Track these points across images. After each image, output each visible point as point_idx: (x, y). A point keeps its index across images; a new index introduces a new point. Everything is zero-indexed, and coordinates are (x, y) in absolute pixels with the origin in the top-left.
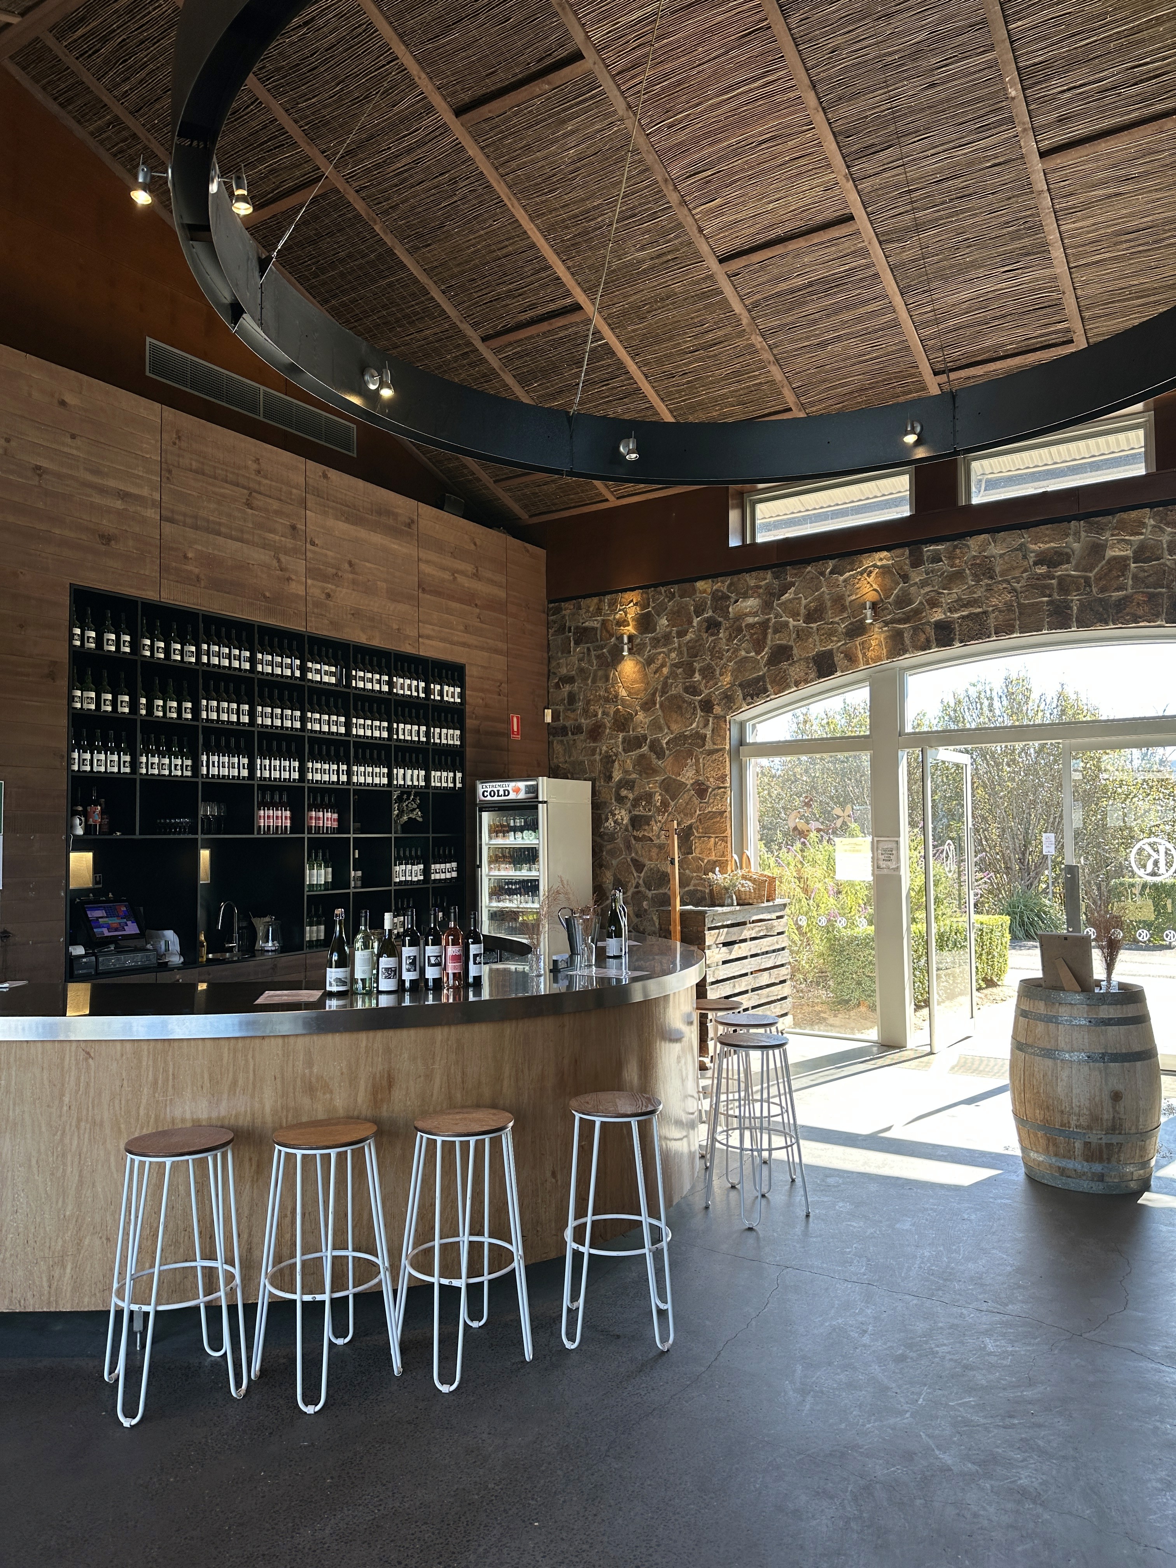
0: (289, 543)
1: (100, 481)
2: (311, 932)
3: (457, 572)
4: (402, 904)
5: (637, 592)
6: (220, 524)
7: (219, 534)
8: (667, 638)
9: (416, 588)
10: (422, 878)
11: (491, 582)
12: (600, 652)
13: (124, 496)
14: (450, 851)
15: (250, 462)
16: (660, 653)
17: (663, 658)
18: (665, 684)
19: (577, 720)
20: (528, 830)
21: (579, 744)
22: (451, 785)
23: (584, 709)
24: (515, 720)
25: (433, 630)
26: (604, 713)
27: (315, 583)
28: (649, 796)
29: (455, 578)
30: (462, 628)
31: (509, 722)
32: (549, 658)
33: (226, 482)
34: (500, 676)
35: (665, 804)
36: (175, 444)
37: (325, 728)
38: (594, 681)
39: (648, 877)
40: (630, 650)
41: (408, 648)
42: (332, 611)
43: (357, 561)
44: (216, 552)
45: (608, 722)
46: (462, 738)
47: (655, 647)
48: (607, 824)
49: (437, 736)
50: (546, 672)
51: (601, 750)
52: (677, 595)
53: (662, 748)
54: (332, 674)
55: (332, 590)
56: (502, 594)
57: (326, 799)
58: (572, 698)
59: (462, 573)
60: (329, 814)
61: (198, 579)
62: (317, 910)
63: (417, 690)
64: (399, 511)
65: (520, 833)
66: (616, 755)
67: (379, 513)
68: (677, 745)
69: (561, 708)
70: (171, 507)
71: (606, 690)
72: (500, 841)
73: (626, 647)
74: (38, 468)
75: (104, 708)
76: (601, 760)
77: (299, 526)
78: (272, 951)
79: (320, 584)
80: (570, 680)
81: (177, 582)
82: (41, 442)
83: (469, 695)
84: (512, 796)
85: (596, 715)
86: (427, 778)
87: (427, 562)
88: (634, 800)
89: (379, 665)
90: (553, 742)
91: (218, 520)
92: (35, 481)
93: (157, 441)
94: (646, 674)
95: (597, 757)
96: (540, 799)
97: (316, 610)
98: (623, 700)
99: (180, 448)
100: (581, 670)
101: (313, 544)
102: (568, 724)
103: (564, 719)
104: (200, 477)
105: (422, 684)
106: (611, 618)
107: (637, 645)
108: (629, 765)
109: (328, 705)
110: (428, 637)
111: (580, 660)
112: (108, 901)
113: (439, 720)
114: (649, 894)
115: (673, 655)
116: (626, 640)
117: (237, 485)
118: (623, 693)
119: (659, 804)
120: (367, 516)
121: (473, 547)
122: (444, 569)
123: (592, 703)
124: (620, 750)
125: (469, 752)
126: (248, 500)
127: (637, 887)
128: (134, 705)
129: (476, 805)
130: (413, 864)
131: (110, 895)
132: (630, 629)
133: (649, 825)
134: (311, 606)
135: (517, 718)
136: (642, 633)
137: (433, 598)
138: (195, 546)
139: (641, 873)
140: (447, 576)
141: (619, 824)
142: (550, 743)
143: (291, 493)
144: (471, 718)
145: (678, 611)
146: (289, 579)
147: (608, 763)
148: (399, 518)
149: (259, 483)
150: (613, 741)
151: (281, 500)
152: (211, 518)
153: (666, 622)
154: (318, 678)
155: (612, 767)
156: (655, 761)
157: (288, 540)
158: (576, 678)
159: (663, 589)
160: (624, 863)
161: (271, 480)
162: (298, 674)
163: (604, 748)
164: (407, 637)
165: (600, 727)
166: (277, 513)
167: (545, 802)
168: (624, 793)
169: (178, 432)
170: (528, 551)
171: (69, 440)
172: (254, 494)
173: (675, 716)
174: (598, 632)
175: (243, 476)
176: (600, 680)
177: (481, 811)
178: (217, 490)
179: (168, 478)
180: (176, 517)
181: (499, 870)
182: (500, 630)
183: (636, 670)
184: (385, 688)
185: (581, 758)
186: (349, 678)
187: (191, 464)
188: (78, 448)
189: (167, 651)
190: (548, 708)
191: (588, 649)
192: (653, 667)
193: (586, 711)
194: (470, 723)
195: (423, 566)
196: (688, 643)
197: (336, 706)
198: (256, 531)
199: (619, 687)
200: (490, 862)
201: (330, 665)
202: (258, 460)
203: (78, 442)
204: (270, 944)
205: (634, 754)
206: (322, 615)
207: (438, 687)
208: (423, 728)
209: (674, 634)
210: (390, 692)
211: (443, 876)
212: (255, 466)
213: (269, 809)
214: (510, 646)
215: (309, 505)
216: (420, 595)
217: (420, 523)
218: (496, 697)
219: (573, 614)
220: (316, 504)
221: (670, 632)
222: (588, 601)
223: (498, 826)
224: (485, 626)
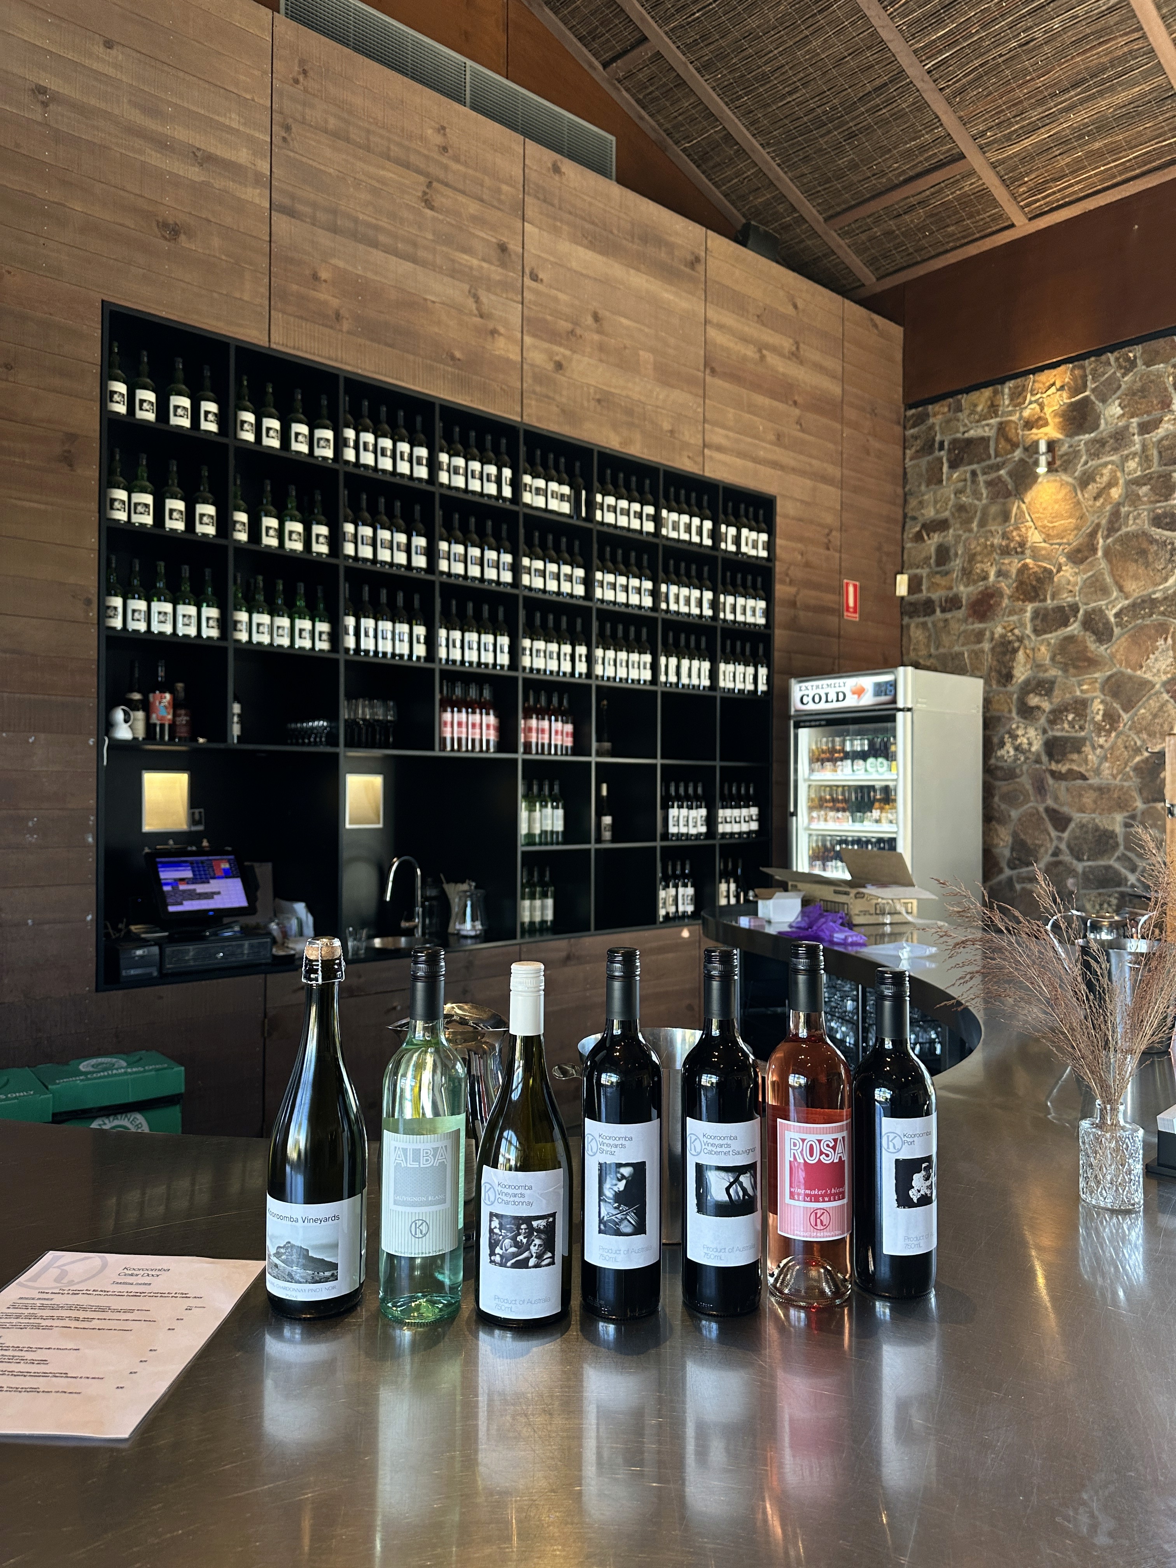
0: (496, 272)
1: (160, 129)
2: (532, 909)
3: (767, 346)
4: (674, 870)
5: (1063, 368)
6: (377, 228)
7: (375, 244)
8: (1120, 437)
9: (702, 368)
10: (703, 829)
11: (819, 368)
12: (993, 475)
13: (205, 160)
14: (747, 790)
15: (430, 131)
16: (1105, 465)
17: (1113, 472)
18: (1116, 514)
19: (951, 588)
20: (876, 756)
21: (954, 626)
22: (750, 687)
23: (964, 569)
24: (851, 589)
25: (727, 437)
26: (999, 573)
27: (538, 342)
28: (1081, 707)
29: (763, 358)
30: (771, 437)
31: (841, 591)
32: (905, 495)
33: (389, 158)
34: (829, 519)
35: (1111, 718)
36: (296, 81)
37: (552, 586)
38: (982, 524)
39: (1076, 838)
40: (1049, 464)
41: (686, 464)
42: (565, 393)
43: (607, 314)
44: (370, 275)
45: (1006, 587)
46: (768, 613)
47: (1096, 455)
48: (1000, 753)
49: (728, 609)
50: (900, 517)
51: (993, 633)
52: (1139, 362)
53: (1107, 622)
54: (562, 497)
55: (564, 356)
56: (835, 389)
57: (555, 700)
58: (943, 554)
59: (774, 349)
60: (560, 724)
61: (338, 317)
62: (542, 875)
63: (700, 533)
64: (679, 241)
65: (861, 762)
66: (1020, 640)
67: (645, 239)
68: (1135, 617)
69: (924, 572)
70: (290, 189)
71: (1005, 536)
72: (829, 775)
73: (1043, 460)
74: (41, 90)
75: (170, 524)
76: (993, 649)
77: (511, 246)
78: (471, 937)
79: (546, 345)
80: (941, 525)
81: (301, 318)
82: (46, 44)
83: (781, 547)
84: (851, 702)
85: (985, 578)
86: (713, 675)
87: (720, 327)
88: (1053, 712)
89: (641, 490)
90: (908, 626)
91: (374, 221)
92: (36, 114)
93: (265, 73)
94: (1078, 503)
95: (986, 646)
96: (900, 705)
97: (538, 389)
98: (1034, 549)
99: (306, 90)
100: (961, 508)
101: (535, 278)
102: (935, 596)
103: (928, 589)
104: (341, 144)
105: (708, 525)
106: (1014, 418)
107: (1062, 456)
108: (1044, 653)
109: (557, 549)
110: (719, 449)
111: (958, 492)
112: (201, 852)
113: (734, 584)
114: (1080, 867)
115: (1132, 464)
116: (1043, 448)
117: (407, 166)
118: (1035, 537)
119: (1099, 718)
120: (624, 242)
121: (790, 310)
122: (745, 339)
123: (979, 558)
124: (1029, 631)
125: (780, 636)
126: (425, 193)
127: (1056, 854)
128: (224, 523)
129: (789, 717)
130: (690, 808)
131: (205, 843)
132: (1051, 431)
133: (1079, 752)
134: (530, 381)
135: (855, 586)
136: (1070, 435)
137: (727, 385)
138: (334, 261)
139: (1063, 830)
140: (750, 352)
141: (1023, 752)
142: (903, 629)
143: (499, 191)
144: (783, 582)
145: (1143, 390)
146: (494, 332)
147: (1004, 654)
148: (676, 253)
149: (446, 168)
150: (1015, 618)
151: (482, 200)
152: (361, 216)
153: (1119, 411)
154: (540, 502)
155: (1013, 660)
156: (1092, 645)
157: (493, 268)
158: (951, 521)
159: (1111, 357)
160: (1032, 815)
161: (466, 164)
162: (507, 492)
163: (999, 630)
164: (685, 445)
165: (992, 596)
166: (477, 220)
167: (909, 710)
168: (1034, 700)
169: (302, 62)
170: (875, 326)
171: (100, 50)
172: (435, 184)
173: (1132, 567)
174: (992, 444)
175: (419, 153)
176: (994, 519)
177: (797, 726)
178: (372, 170)
179: (284, 139)
180: (299, 207)
181: (826, 820)
182: (830, 446)
183: (1060, 496)
184: (649, 527)
185: (957, 649)
186: (591, 505)
187: (326, 122)
188: (117, 66)
189: (285, 436)
190: (902, 573)
191: (974, 473)
192: (1092, 488)
193: (967, 573)
194: (781, 590)
195: (712, 332)
196: (1162, 439)
197: (570, 551)
198: (438, 248)
199: (1027, 528)
200: (811, 809)
201: (561, 483)
202: (444, 128)
203: (116, 54)
204: (468, 925)
205: (1053, 637)
206: (547, 397)
207: (732, 531)
208: (708, 595)
209: (1134, 428)
210: (657, 533)
211: (736, 828)
212: (438, 140)
213: (460, 711)
214: (846, 472)
215: (529, 213)
216: (709, 379)
217: (709, 263)
218: (822, 551)
219: (948, 421)
220: (541, 213)
221: (1127, 427)
222: (974, 396)
223: (823, 752)
224: (807, 437)
